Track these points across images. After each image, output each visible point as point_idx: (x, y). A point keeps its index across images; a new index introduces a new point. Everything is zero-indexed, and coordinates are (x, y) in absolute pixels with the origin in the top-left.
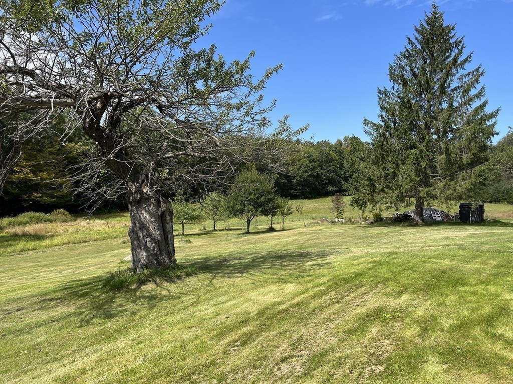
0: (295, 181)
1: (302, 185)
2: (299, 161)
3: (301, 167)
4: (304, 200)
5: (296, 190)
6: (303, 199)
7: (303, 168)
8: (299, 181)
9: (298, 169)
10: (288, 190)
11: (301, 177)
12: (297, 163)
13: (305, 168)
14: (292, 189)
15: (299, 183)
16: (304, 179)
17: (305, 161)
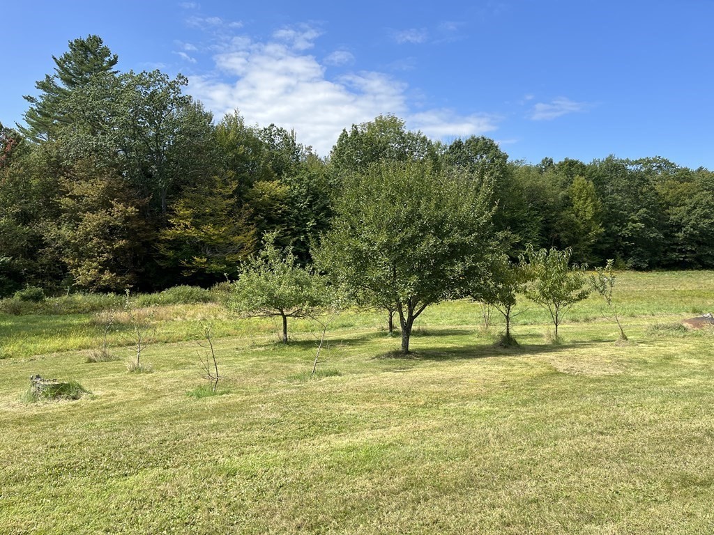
0: (680, 234)
1: (699, 243)
2: (690, 197)
3: (695, 208)
4: (703, 271)
5: (685, 253)
6: (699, 269)
7: (699, 211)
8: (692, 235)
9: (689, 212)
10: (666, 252)
11: (694, 227)
12: (687, 201)
13: (704, 209)
14: (674, 250)
15: (691, 239)
16: (701, 230)
17: (705, 195)
